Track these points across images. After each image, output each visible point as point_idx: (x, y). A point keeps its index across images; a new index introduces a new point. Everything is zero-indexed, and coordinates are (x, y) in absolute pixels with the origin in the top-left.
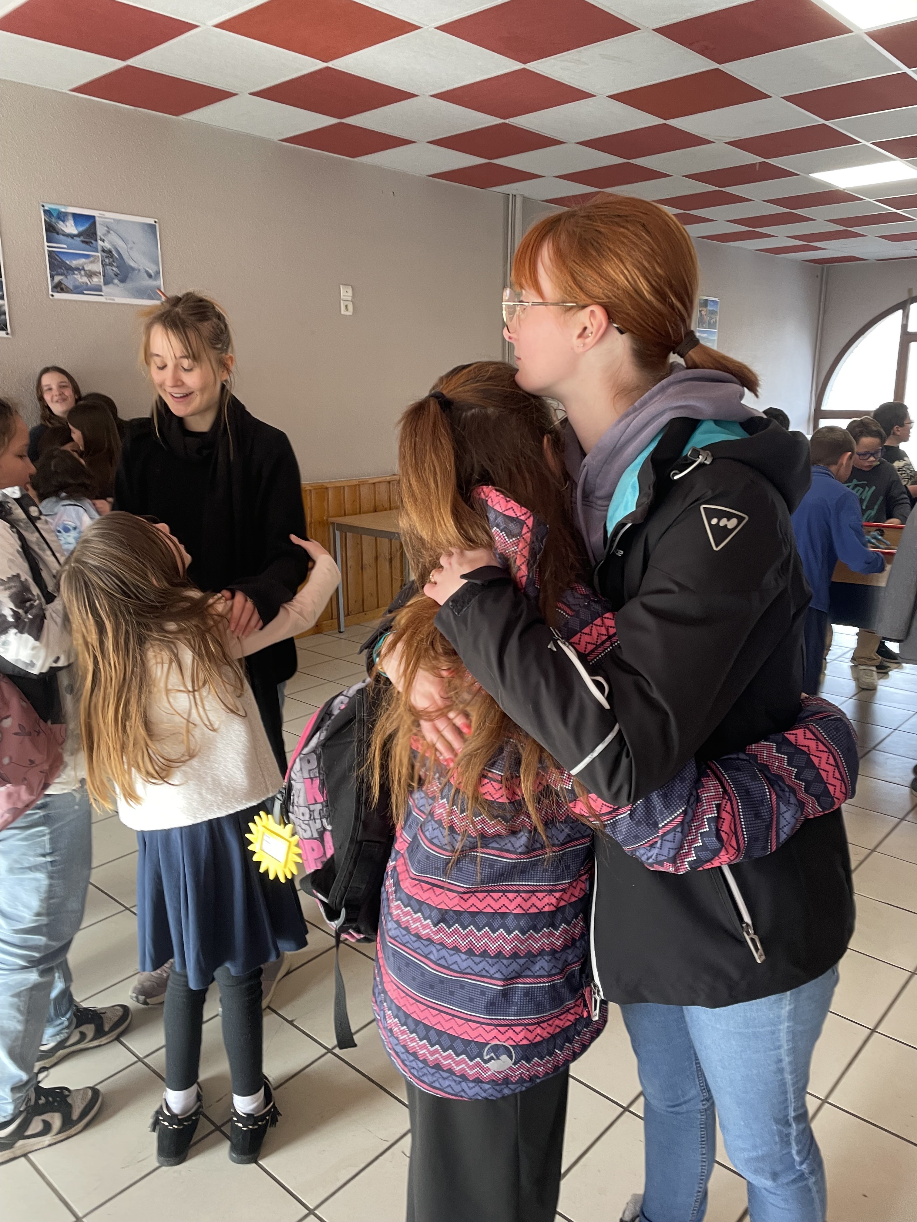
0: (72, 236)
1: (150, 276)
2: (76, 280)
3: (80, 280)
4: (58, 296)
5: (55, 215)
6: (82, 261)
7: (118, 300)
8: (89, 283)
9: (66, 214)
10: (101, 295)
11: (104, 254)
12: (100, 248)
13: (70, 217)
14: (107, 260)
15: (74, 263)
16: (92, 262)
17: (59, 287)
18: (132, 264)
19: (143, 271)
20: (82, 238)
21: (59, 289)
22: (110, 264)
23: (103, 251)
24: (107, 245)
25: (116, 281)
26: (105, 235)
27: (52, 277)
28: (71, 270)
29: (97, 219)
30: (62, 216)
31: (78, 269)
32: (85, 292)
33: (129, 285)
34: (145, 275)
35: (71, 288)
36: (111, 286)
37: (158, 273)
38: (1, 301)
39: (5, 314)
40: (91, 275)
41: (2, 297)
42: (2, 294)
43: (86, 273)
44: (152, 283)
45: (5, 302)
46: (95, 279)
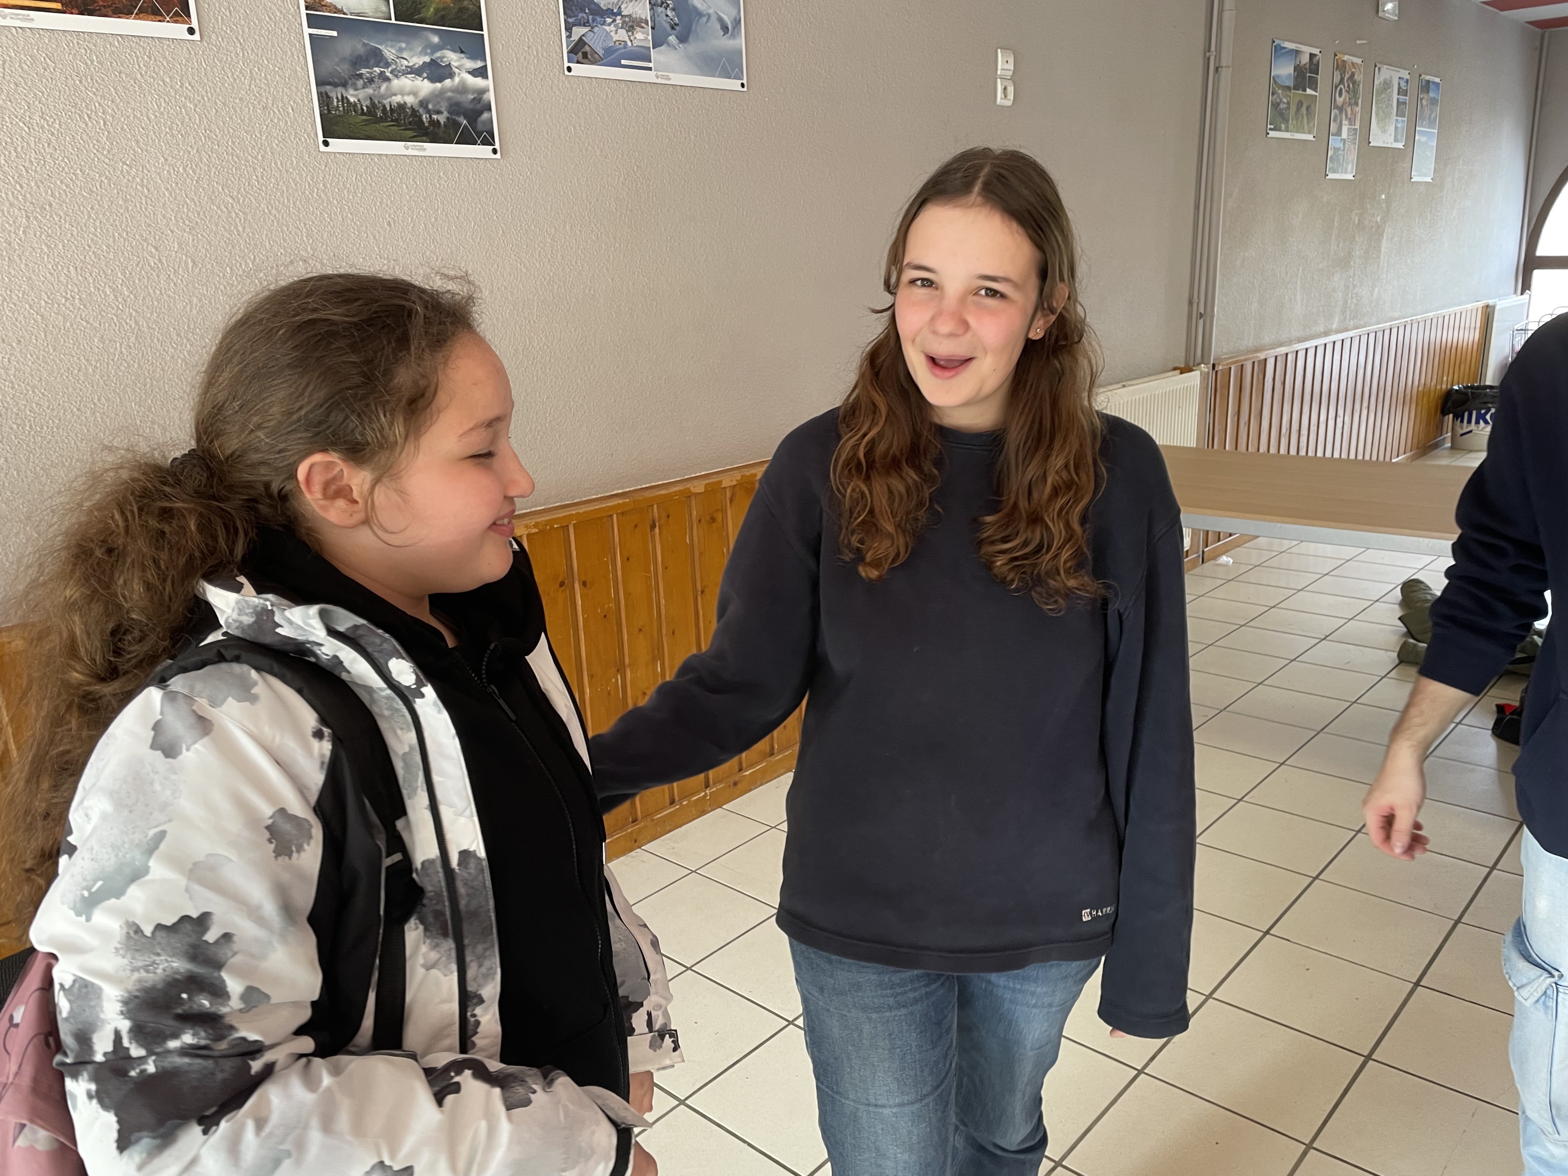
2: (608, 34)
3: (616, 37)
4: (579, 70)
7: (677, 79)
8: (629, 44)
10: (650, 69)
17: (579, 52)
18: (698, 4)
19: (714, 18)
21: (580, 54)
22: (664, 4)
25: (672, 39)
27: (568, 29)
28: (600, 14)
31: (610, 13)
32: (623, 62)
33: (692, 47)
34: (718, 27)
35: (601, 52)
36: (663, 48)
37: (737, 22)
38: (479, 82)
39: (489, 109)
40: (632, 25)
41: (481, 72)
42: (479, 64)
43: (624, 22)
44: (726, 43)
45: (489, 83)
46: (639, 35)
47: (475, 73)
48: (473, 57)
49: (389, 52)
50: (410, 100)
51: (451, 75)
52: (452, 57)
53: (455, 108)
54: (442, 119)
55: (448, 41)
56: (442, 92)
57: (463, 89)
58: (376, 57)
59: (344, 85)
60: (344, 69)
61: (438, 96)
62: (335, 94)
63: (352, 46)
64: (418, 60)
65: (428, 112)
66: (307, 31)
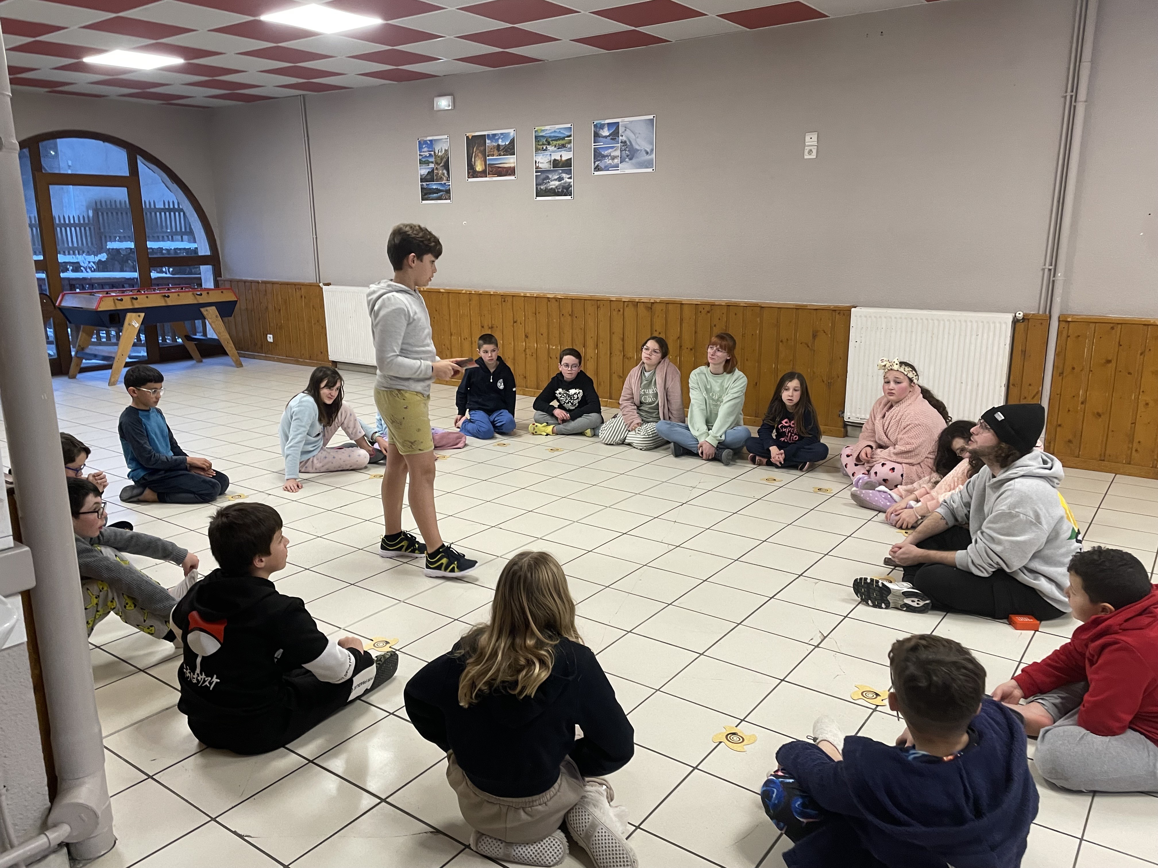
0: (606, 137)
1: (647, 153)
2: (606, 162)
3: (608, 162)
4: (596, 173)
5: (599, 126)
6: (610, 150)
7: (627, 171)
8: (612, 164)
9: (604, 124)
10: (619, 170)
11: (622, 144)
12: (620, 142)
13: (606, 126)
14: (623, 148)
15: (606, 153)
16: (615, 150)
17: (597, 168)
18: (638, 147)
19: (643, 151)
20: (611, 137)
21: (597, 170)
22: (625, 150)
23: (621, 142)
24: (624, 138)
25: (627, 160)
26: (623, 132)
27: (594, 163)
28: (604, 157)
29: (620, 123)
30: (602, 126)
31: (607, 156)
32: (610, 169)
33: (634, 161)
34: (644, 153)
35: (603, 167)
36: (624, 163)
37: (652, 150)
38: (569, 180)
39: (571, 186)
40: (613, 158)
41: (570, 178)
42: (570, 176)
43: (611, 158)
44: (648, 157)
45: (572, 180)
46: (616, 161)
47: (569, 178)
48: (568, 174)
49: (550, 176)
50: (554, 187)
51: (563, 180)
52: (564, 175)
53: (564, 187)
54: (560, 190)
55: (564, 172)
56: (561, 184)
57: (565, 183)
58: (548, 178)
59: (541, 185)
60: (541, 182)
61: (560, 185)
62: (539, 187)
63: (544, 176)
64: (556, 177)
65: (558, 189)
66: (535, 174)
